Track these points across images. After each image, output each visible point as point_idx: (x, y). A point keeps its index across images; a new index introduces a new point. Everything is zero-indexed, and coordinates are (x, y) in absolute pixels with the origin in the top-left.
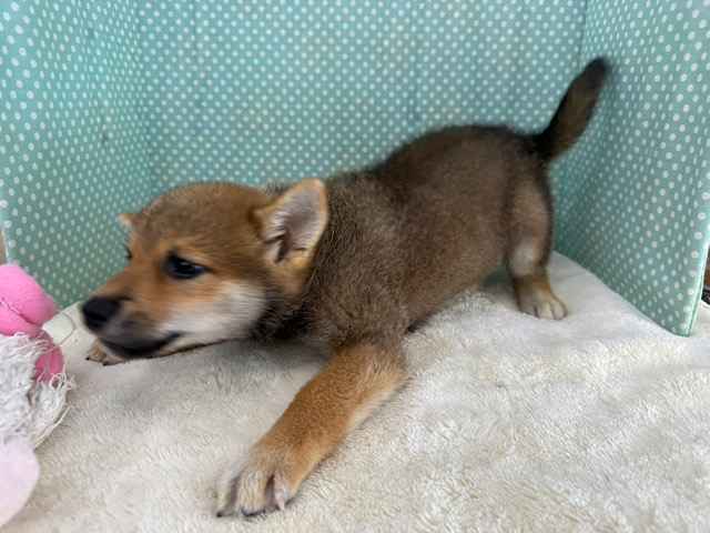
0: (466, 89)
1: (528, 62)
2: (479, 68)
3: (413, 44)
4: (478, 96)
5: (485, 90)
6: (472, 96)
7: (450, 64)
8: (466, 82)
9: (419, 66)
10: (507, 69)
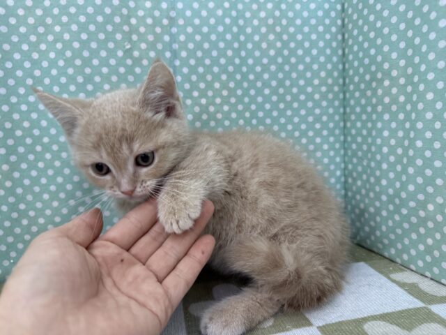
0: (231, 69)
1: (292, 37)
2: (242, 45)
3: (165, 22)
4: (245, 76)
5: (251, 69)
6: (238, 77)
7: (210, 42)
8: (230, 61)
9: (176, 46)
10: (271, 45)
